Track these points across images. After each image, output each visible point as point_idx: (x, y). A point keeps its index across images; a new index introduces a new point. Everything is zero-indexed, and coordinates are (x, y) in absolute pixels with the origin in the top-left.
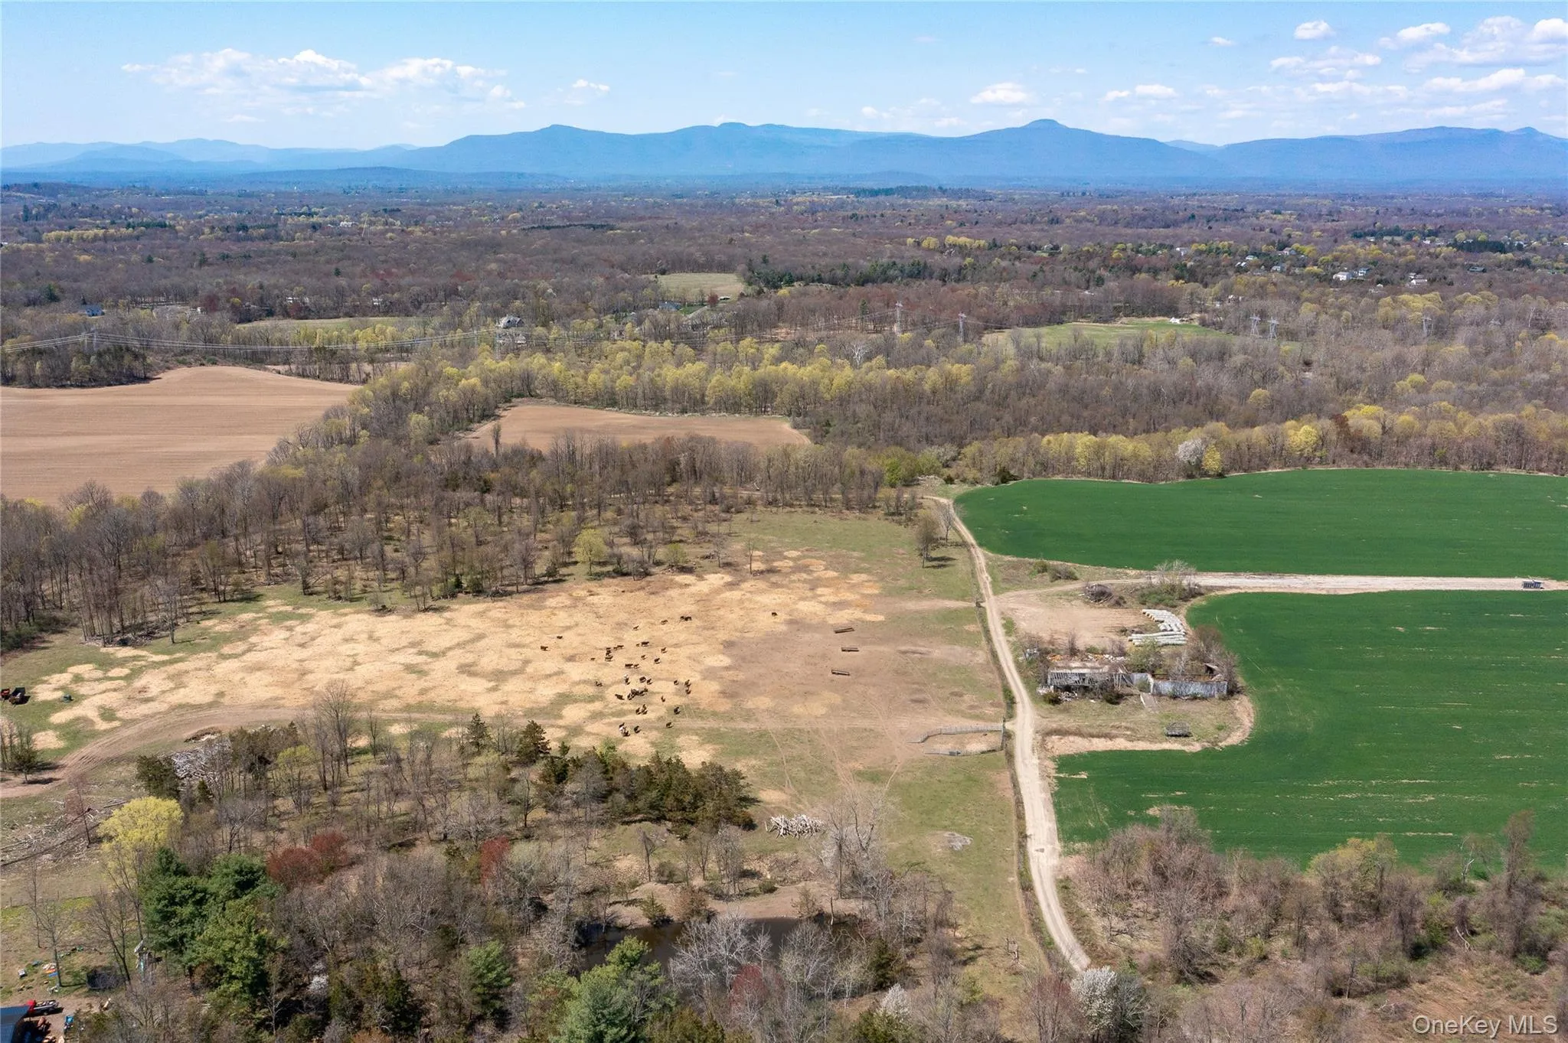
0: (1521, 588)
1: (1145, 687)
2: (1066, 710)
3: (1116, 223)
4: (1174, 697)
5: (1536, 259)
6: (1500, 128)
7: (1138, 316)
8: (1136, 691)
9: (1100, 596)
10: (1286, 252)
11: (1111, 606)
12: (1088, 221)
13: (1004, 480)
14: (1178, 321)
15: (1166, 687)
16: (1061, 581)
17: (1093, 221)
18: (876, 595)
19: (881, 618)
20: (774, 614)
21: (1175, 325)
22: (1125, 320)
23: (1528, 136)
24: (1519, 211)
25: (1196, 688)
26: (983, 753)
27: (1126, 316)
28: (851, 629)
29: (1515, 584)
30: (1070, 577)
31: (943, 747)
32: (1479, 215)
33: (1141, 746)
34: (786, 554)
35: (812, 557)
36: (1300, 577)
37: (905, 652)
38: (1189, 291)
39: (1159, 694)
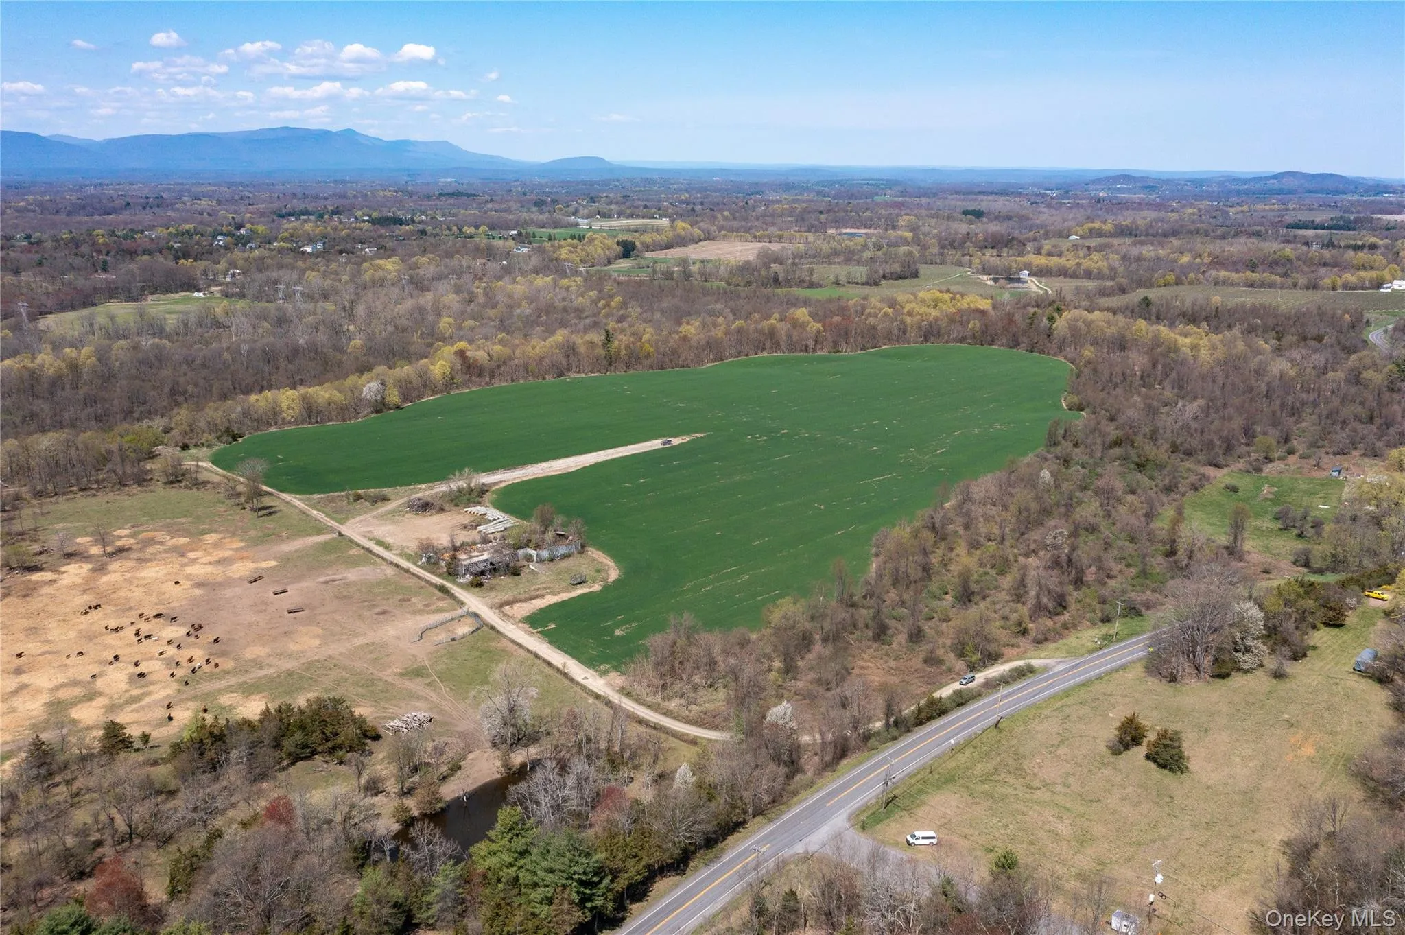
0: (661, 447)
1: (529, 558)
2: (492, 588)
3: (57, 212)
4: (552, 560)
5: (429, 228)
6: (329, 129)
7: (163, 293)
8: (525, 563)
9: (424, 507)
10: (243, 231)
11: (438, 512)
12: (29, 211)
13: (235, 438)
14: (201, 294)
15: (545, 554)
16: (379, 504)
17: (34, 211)
18: (242, 548)
19: (273, 563)
20: (177, 583)
21: (200, 298)
22: (151, 297)
23: (349, 136)
24: (382, 194)
25: (562, 550)
26: (473, 632)
27: (152, 294)
28: (261, 577)
29: (656, 444)
30: (385, 499)
31: (443, 636)
32: (355, 196)
33: (565, 596)
34: (115, 533)
35: (143, 531)
36: (534, 465)
37: (326, 583)
38: (202, 268)
39: (540, 561)
